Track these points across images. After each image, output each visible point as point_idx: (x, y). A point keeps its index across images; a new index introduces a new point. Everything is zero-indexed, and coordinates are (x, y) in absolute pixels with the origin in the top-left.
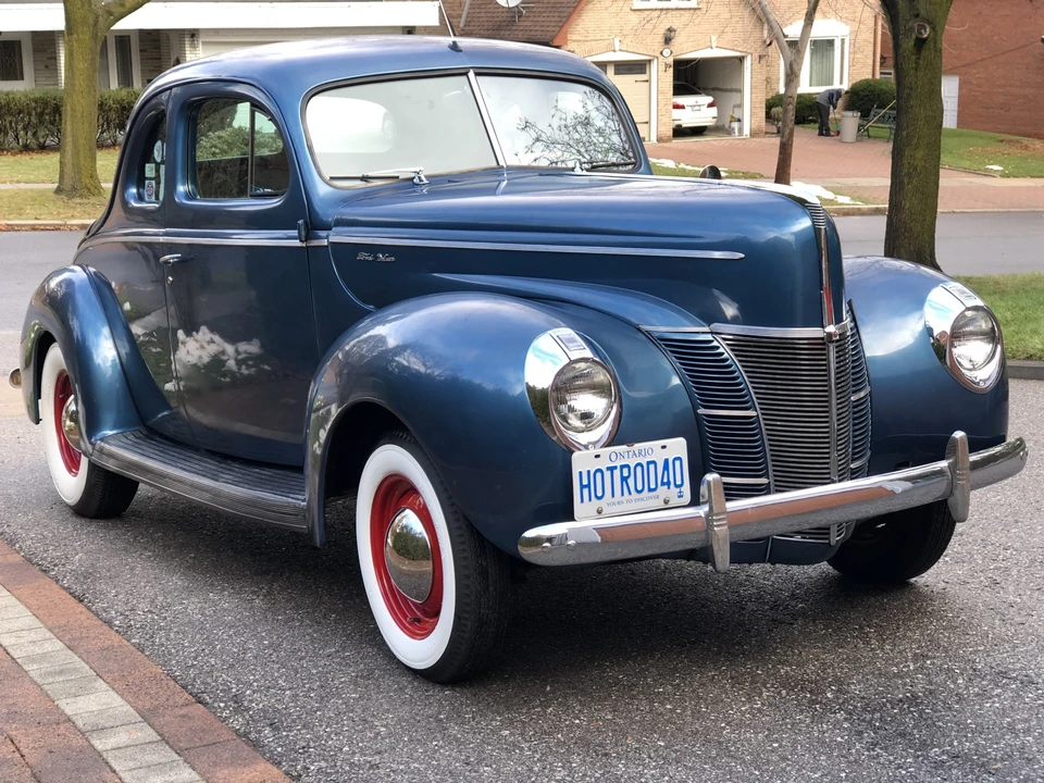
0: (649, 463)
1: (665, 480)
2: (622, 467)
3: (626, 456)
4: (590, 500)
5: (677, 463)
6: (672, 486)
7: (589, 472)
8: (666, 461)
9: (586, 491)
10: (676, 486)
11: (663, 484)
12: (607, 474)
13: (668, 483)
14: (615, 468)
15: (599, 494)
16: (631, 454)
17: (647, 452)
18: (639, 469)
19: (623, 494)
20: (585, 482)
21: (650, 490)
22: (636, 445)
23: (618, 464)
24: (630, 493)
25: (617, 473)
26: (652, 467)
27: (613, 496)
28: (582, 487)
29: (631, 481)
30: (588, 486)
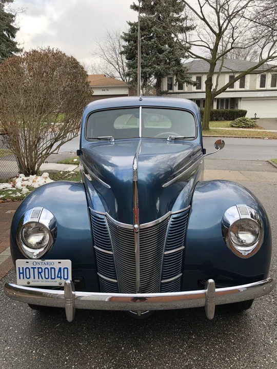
0: (51, 268)
1: (59, 276)
2: (38, 268)
3: (41, 264)
4: (24, 278)
5: (66, 270)
6: (62, 278)
7: (23, 268)
8: (60, 269)
9: (21, 275)
10: (64, 279)
11: (58, 277)
12: (32, 270)
13: (61, 277)
14: (36, 268)
15: (28, 277)
16: (43, 264)
17: (51, 264)
18: (47, 270)
19: (39, 278)
20: (21, 272)
21: (52, 278)
22: (46, 260)
23: (37, 266)
24: (42, 278)
25: (36, 270)
26: (53, 270)
27: (34, 278)
28: (20, 273)
29: (43, 274)
30: (23, 273)
